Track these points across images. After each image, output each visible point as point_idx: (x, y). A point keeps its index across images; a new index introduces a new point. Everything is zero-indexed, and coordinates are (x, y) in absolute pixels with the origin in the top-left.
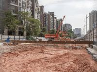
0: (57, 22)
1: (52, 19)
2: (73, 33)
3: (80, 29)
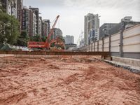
1: (35, 19)
2: (64, 42)
3: (72, 37)
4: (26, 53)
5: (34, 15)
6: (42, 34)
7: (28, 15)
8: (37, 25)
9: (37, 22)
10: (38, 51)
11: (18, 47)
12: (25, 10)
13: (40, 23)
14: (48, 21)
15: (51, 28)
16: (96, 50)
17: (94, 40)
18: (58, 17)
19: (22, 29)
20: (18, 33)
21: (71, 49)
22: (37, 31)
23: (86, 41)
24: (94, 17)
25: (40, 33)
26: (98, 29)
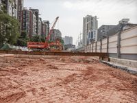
0: (42, 25)
1: (34, 20)
3: (71, 38)
4: (26, 53)
5: (34, 16)
6: (42, 35)
7: (28, 16)
8: (37, 26)
9: (37, 23)
10: (38, 51)
11: (18, 47)
12: (26, 11)
13: (39, 24)
14: (48, 22)
15: (51, 29)
16: (94, 51)
17: (93, 41)
18: (57, 18)
19: (22, 29)
20: (18, 34)
21: (69, 50)
22: (37, 32)
23: (84, 42)
24: (92, 18)
25: (40, 34)
26: (97, 31)
